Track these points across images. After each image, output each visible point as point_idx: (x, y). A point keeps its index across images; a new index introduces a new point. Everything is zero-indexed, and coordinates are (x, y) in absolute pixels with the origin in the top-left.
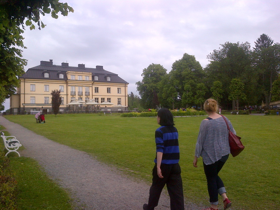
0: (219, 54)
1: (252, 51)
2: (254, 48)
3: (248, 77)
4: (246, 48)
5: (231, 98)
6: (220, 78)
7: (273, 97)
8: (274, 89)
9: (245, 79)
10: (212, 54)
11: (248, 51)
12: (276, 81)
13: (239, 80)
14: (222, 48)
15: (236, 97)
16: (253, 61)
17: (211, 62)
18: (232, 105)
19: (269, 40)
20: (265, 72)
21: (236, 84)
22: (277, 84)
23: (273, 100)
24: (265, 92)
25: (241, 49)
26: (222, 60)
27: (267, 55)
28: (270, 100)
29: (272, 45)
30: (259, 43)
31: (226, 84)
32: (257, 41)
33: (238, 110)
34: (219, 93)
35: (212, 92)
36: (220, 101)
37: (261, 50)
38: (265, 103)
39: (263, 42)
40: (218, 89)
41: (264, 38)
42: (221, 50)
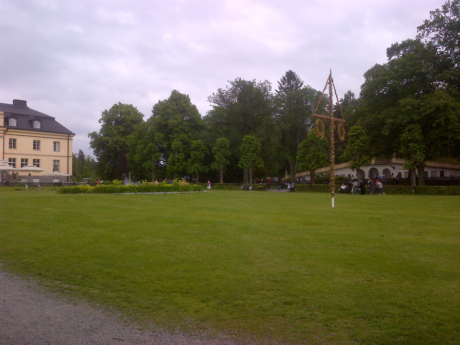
0: (226, 96)
1: (274, 95)
2: (277, 91)
3: (267, 134)
4: (265, 90)
5: (242, 164)
6: (227, 133)
7: (300, 164)
8: (302, 153)
9: (263, 136)
10: (215, 94)
11: (268, 95)
12: (304, 141)
13: (254, 137)
14: (230, 86)
15: (249, 164)
16: (275, 110)
17: (215, 107)
18: (243, 175)
19: (298, 81)
20: (290, 129)
21: (250, 143)
22: (306, 146)
23: (299, 169)
24: (289, 158)
25: (258, 90)
26: (231, 105)
27: (294, 101)
28: (296, 169)
29: (302, 88)
30: (284, 84)
31: (235, 144)
32: (282, 81)
33: (251, 184)
34: (224, 157)
35: (215, 154)
36: (226, 169)
37: (285, 95)
38: (289, 173)
39: (289, 83)
40: (223, 150)
41: (290, 76)
42: (229, 90)
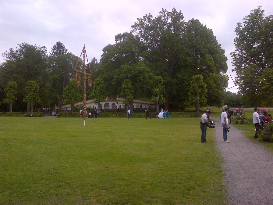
0: (16, 54)
1: (49, 56)
2: (50, 53)
3: (44, 81)
4: (43, 52)
5: (26, 100)
6: (15, 79)
7: (65, 100)
8: (66, 93)
9: (41, 82)
10: (8, 52)
11: (44, 55)
12: (68, 86)
13: (35, 82)
14: (19, 48)
15: (31, 99)
16: (49, 65)
17: (7, 60)
18: (26, 108)
19: (64, 49)
20: (59, 78)
21: (32, 86)
22: (68, 89)
23: (64, 103)
24: (58, 96)
25: (38, 52)
26: (19, 60)
27: (61, 61)
28: (62, 103)
29: (66, 53)
30: (55, 49)
31: (21, 86)
32: (54, 48)
33: (32, 112)
34: (13, 94)
35: (6, 92)
36: (14, 103)
37: (56, 56)
38: (57, 106)
39: (58, 49)
40: (12, 90)
41: (59, 45)
42: (18, 50)
